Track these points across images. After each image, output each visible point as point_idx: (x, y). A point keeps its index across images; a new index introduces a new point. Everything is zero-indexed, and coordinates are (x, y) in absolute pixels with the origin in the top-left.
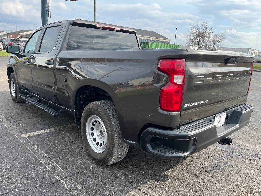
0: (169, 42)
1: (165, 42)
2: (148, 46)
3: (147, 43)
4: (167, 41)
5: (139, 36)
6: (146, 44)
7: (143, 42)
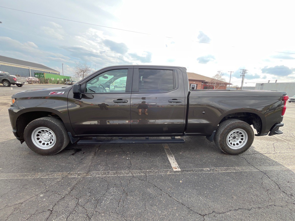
0: (59, 74)
1: (56, 74)
2: (44, 77)
3: (43, 74)
4: (58, 73)
5: (30, 67)
6: (41, 74)
7: (37, 73)
